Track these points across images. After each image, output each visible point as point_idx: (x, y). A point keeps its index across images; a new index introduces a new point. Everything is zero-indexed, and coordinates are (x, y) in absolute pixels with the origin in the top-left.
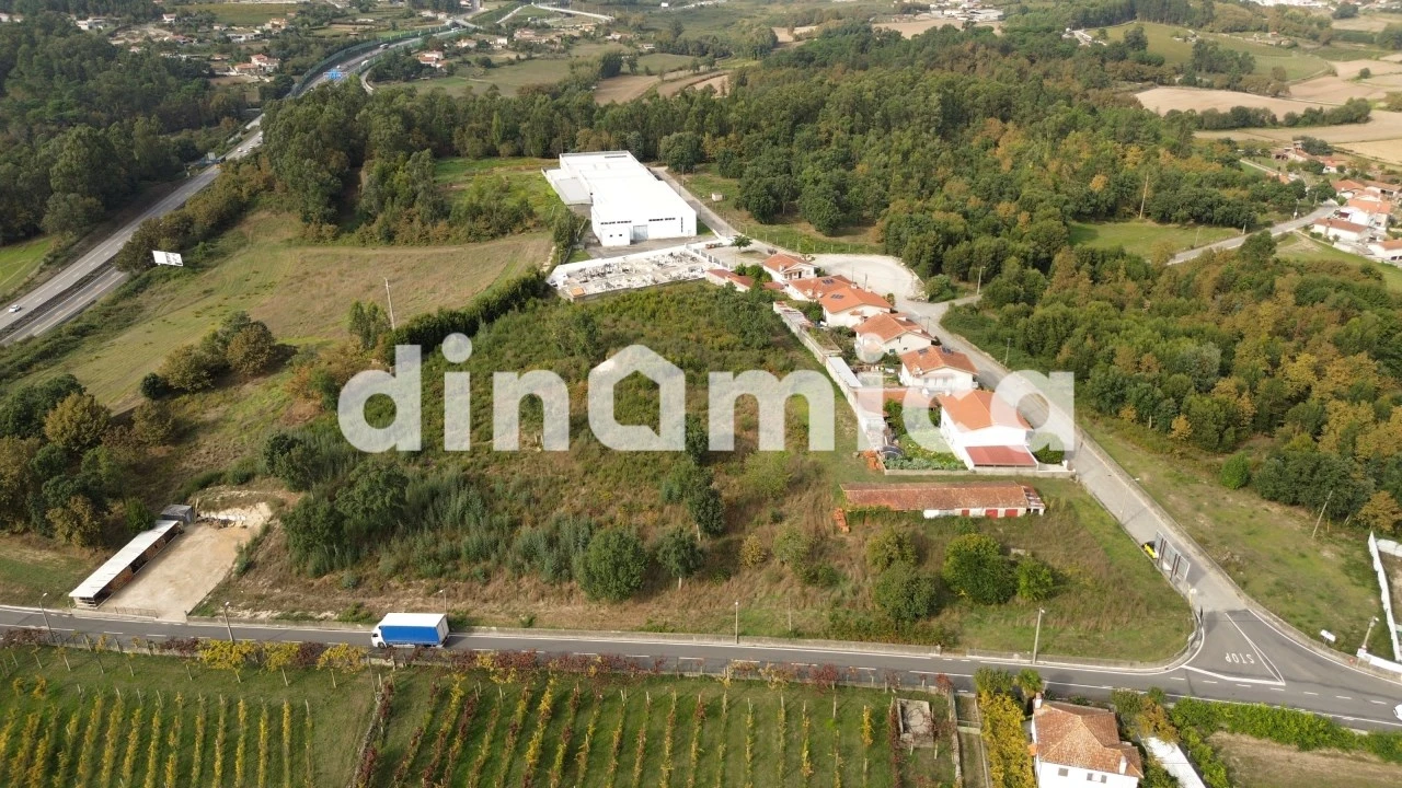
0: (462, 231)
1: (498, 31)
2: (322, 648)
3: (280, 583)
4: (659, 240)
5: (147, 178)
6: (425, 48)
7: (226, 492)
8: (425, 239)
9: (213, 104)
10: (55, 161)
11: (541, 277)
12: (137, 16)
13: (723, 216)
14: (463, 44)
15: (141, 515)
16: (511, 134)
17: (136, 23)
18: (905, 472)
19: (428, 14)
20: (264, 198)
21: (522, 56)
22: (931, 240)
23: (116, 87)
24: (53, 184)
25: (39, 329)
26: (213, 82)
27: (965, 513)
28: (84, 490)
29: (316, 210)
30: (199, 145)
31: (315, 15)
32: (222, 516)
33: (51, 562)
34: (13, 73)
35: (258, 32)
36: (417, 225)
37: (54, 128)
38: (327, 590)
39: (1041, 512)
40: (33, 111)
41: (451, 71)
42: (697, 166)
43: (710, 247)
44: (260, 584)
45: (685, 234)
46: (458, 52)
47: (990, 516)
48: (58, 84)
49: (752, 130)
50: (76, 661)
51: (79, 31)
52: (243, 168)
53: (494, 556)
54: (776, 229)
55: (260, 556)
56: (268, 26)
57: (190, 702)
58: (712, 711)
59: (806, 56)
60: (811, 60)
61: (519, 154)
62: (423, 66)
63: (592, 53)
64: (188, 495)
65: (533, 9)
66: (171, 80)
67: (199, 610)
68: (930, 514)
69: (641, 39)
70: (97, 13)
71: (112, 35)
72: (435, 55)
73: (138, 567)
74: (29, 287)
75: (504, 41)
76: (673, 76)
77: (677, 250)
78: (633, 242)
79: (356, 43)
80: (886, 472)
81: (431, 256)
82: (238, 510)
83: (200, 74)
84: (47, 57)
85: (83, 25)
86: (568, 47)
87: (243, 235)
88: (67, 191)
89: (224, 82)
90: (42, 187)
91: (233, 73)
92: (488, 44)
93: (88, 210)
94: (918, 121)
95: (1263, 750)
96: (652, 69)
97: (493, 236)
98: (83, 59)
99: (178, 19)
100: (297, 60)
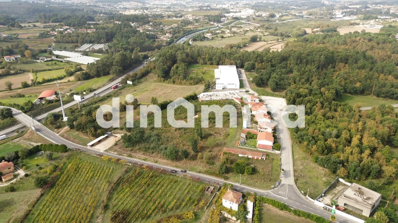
0: (188, 83)
1: (228, 28)
2: (121, 160)
3: (120, 148)
4: (230, 89)
5: (134, 63)
6: (208, 33)
7: (118, 131)
8: (181, 84)
9: (154, 45)
10: (115, 59)
11: (196, 95)
12: (144, 23)
13: (250, 84)
14: (218, 32)
15: (102, 133)
16: (210, 59)
17: (144, 24)
18: (243, 147)
19: (212, 23)
20: (153, 71)
21: (232, 35)
22: (293, 96)
23: (134, 41)
24: (114, 64)
25: (102, 95)
26: (156, 40)
27: (248, 157)
28: (94, 127)
29: (161, 75)
30: (149, 55)
31: (185, 23)
32: (116, 135)
33: (86, 139)
34: (115, 36)
35: (170, 27)
36: (180, 80)
37: (120, 49)
38: (127, 151)
39: (264, 159)
40: (117, 45)
41: (213, 39)
42: (252, 70)
43: (240, 92)
44: (116, 148)
45: (236, 88)
46: (216, 34)
47: (253, 158)
48: (123, 39)
49: (269, 62)
50: (85, 155)
51: (131, 27)
52: (152, 63)
53: (155, 149)
54: (260, 89)
55: (119, 143)
56: (173, 26)
57: (99, 165)
58: (176, 182)
59: (306, 40)
60: (308, 40)
61: (212, 64)
62: (206, 37)
63: (250, 35)
64: (112, 130)
65: (240, 22)
66: (147, 39)
67: (106, 151)
68: (240, 155)
69: (266, 31)
70: (136, 22)
71: (138, 27)
72: (210, 34)
73: (100, 142)
74: (104, 85)
75: (229, 31)
76: (271, 42)
77: (231, 92)
78: (223, 89)
79: (192, 31)
80: (239, 146)
81: (180, 88)
82: (119, 134)
83: (154, 38)
84: (123, 33)
85: (133, 25)
86: (245, 33)
87: (146, 79)
88: (116, 65)
89: (159, 40)
90: (112, 64)
91: (162, 38)
92: (224, 32)
93: (119, 70)
94: (316, 63)
95: (272, 208)
96: (265, 40)
97: (194, 84)
98: (130, 34)
99: (153, 24)
100: (176, 35)
